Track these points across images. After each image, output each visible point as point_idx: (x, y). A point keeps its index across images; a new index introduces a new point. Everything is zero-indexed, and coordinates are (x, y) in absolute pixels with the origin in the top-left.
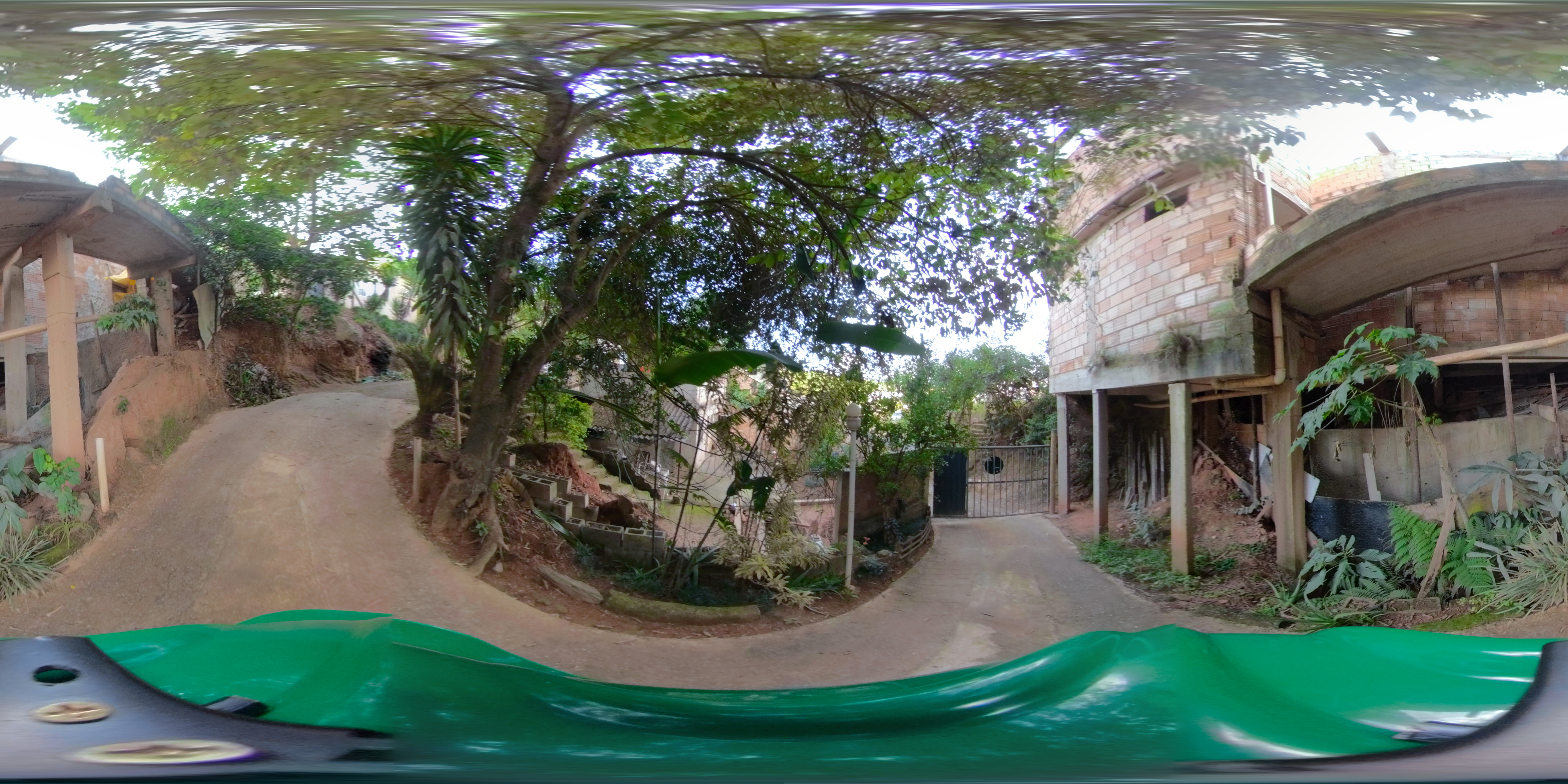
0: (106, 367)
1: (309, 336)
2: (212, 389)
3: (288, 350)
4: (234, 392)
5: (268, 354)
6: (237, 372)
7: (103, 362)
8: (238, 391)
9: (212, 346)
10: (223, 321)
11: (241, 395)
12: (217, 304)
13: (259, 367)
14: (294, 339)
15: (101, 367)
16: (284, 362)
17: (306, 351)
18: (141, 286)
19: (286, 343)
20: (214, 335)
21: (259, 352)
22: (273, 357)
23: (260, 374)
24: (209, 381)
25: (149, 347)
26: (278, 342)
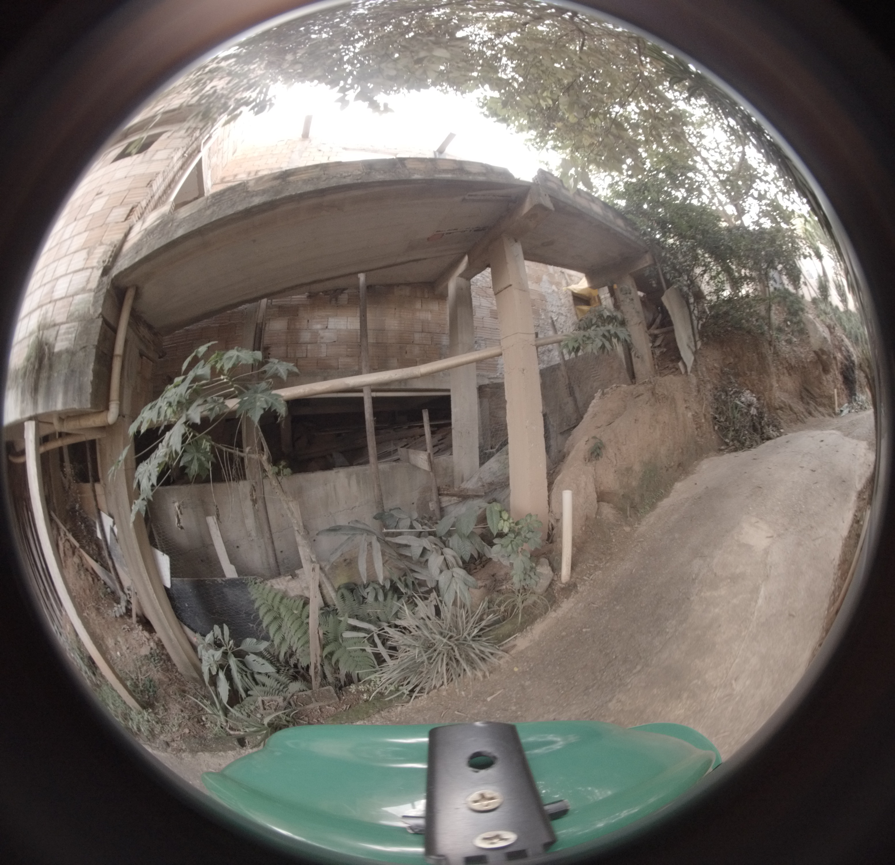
0: (575, 400)
1: (788, 347)
2: (699, 427)
3: (773, 369)
4: (723, 430)
5: (754, 376)
6: (725, 403)
7: (572, 393)
8: (727, 428)
9: (695, 369)
10: (702, 334)
11: (731, 434)
12: (691, 313)
13: (748, 396)
14: (776, 353)
15: (570, 400)
16: (772, 387)
17: (791, 369)
18: (604, 294)
19: (770, 358)
20: (695, 353)
21: (745, 374)
22: (760, 380)
23: (750, 405)
24: (695, 416)
25: (624, 374)
26: (762, 359)
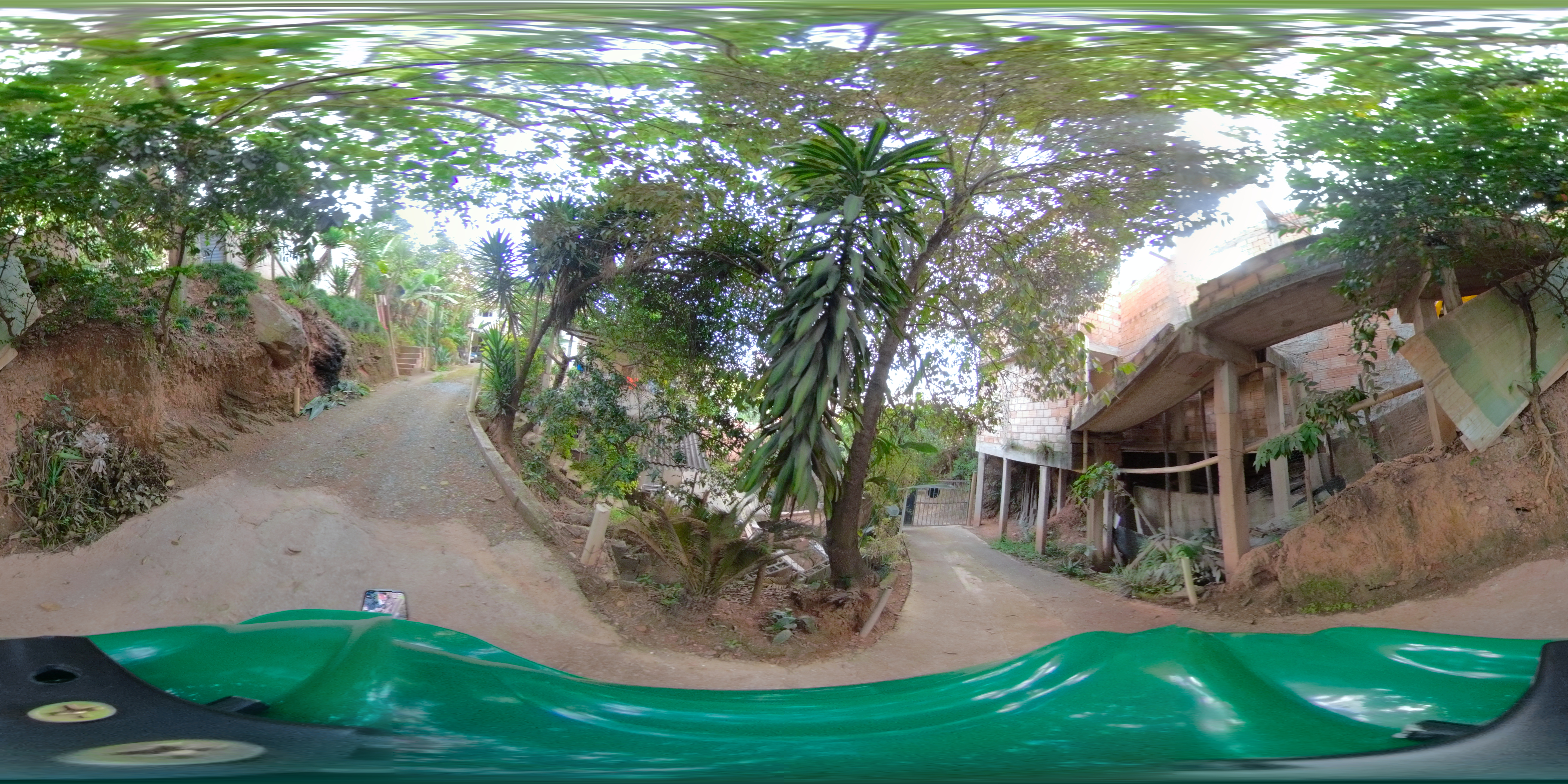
1: (204, 339)
3: (158, 379)
5: (114, 397)
13: (91, 437)
14: (171, 352)
16: (150, 410)
19: (154, 364)
21: (93, 397)
22: (125, 401)
23: (91, 456)
26: (135, 367)
